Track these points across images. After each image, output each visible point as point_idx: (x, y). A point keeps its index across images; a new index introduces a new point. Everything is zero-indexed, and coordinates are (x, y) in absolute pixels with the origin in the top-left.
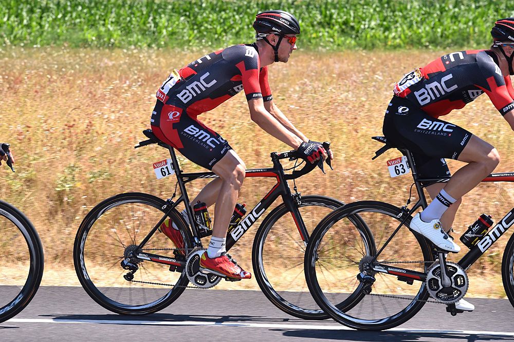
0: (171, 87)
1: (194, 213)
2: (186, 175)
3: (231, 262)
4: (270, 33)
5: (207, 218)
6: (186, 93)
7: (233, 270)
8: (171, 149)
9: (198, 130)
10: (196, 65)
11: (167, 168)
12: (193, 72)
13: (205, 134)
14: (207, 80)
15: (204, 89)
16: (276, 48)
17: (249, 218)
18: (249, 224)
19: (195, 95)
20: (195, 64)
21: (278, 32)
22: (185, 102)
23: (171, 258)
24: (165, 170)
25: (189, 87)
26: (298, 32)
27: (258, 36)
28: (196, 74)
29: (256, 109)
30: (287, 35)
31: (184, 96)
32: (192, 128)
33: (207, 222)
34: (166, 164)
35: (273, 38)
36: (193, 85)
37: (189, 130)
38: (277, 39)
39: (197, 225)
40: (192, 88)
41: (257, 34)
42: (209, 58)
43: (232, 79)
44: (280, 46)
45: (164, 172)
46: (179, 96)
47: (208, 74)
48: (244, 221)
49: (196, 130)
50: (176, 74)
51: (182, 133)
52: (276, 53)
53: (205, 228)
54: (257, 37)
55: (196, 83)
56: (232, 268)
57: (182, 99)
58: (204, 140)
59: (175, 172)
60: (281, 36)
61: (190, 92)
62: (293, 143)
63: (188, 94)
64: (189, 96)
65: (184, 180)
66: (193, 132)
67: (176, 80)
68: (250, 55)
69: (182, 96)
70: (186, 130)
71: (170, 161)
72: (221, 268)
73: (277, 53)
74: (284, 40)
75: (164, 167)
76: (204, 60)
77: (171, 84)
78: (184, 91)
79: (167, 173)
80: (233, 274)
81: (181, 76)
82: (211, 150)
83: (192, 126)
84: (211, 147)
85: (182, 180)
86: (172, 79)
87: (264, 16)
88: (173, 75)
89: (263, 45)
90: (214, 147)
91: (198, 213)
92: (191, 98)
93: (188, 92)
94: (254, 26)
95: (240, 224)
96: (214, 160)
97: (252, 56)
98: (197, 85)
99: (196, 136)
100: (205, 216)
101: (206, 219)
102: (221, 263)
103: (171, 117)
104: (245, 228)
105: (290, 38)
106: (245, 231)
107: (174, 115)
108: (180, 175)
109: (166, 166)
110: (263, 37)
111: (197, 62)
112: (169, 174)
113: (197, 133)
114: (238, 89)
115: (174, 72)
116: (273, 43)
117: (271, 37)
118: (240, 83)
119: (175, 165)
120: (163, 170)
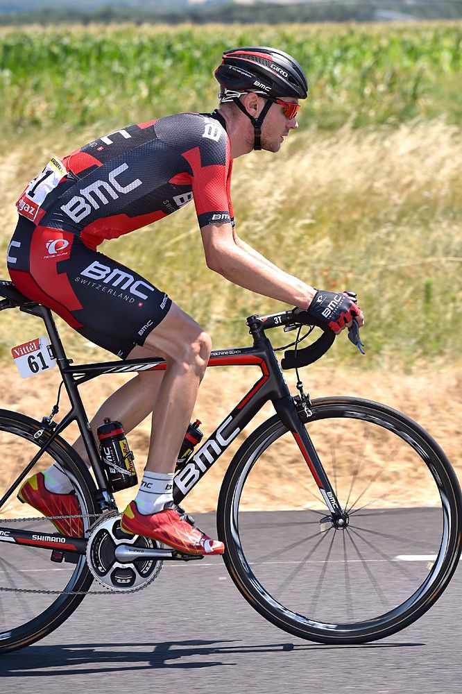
0: (48, 191)
1: (98, 444)
2: (79, 369)
3: (184, 522)
4: (249, 92)
5: (125, 451)
6: (78, 203)
7: (190, 537)
8: (47, 318)
9: (108, 270)
10: (100, 149)
11: (40, 355)
12: (94, 161)
13: (124, 275)
14: (123, 180)
15: (115, 197)
16: (257, 123)
17: (209, 448)
18: (210, 458)
19: (97, 207)
20: (97, 147)
21: (264, 91)
22: (77, 220)
23: (51, 535)
24: (38, 360)
25: (85, 192)
26: (303, 94)
27: (223, 95)
28: (100, 165)
29: (215, 245)
30: (282, 98)
31: (77, 208)
32: (95, 267)
33: (126, 461)
34: (39, 348)
35: (253, 101)
36: (94, 187)
37: (90, 272)
38: (261, 104)
39: (104, 466)
40: (92, 194)
41: (223, 90)
42: (127, 135)
43: (174, 181)
44: (266, 120)
45: (35, 363)
46: (65, 208)
47: (124, 167)
48: (199, 454)
49: (104, 270)
50: (56, 164)
51: (77, 279)
52: (258, 132)
53: (122, 471)
54: (222, 97)
55: (99, 183)
56: (187, 535)
57: (72, 215)
58: (124, 288)
59: (58, 362)
60: (270, 99)
61: (87, 202)
62: (298, 298)
63: (83, 204)
64: (84, 209)
65: (76, 379)
66: (99, 275)
67: (60, 177)
68: (211, 137)
69: (72, 209)
70: (85, 273)
71: (46, 342)
72: (165, 534)
73: (260, 133)
74: (275, 109)
75: (35, 354)
76: (116, 138)
77: (49, 185)
78: (75, 199)
79: (41, 366)
80: (190, 546)
81: (68, 170)
82: (140, 304)
83: (96, 263)
84: (138, 299)
85: (72, 378)
86: (51, 177)
87: (239, 55)
88: (51, 166)
89: (234, 115)
90: (145, 297)
91: (106, 443)
92: (88, 212)
93: (82, 200)
94: (218, 75)
95: (192, 461)
96: (148, 325)
97: (216, 139)
98: (102, 188)
99: (106, 281)
100: (122, 448)
101: (124, 454)
102: (165, 523)
103: (52, 250)
104: (203, 467)
105: (286, 104)
106: (202, 474)
107: (57, 246)
108: (67, 369)
109: (38, 352)
110: (233, 98)
111: (101, 143)
112: (45, 367)
113: (107, 275)
114: (182, 200)
115: (53, 161)
116: (252, 112)
117: (249, 99)
118: (187, 188)
119: (57, 349)
120: (32, 361)
